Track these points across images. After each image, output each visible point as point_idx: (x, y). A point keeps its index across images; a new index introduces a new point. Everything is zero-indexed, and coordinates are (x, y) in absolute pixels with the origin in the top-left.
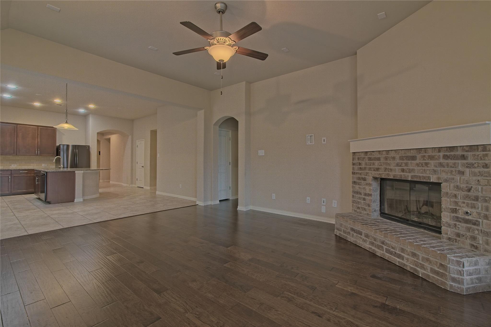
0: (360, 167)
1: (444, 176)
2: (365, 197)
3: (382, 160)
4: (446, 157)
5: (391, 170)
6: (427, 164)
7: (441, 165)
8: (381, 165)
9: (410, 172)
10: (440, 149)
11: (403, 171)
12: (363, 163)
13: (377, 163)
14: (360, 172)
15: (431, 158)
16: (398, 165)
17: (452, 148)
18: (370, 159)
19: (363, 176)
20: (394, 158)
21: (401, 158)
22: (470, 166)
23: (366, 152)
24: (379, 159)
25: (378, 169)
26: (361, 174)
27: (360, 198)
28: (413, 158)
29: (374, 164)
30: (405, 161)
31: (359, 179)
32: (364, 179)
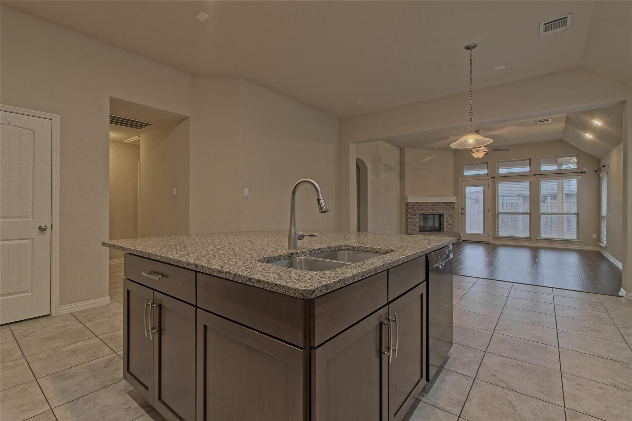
0: (413, 209)
1: (445, 211)
2: (416, 224)
3: (424, 206)
4: (445, 205)
5: (428, 210)
6: (440, 208)
7: (444, 208)
8: (424, 208)
9: (435, 211)
10: (444, 203)
11: (433, 210)
12: (415, 207)
13: (421, 207)
14: (413, 212)
15: (442, 205)
16: (431, 208)
17: (447, 203)
18: (418, 206)
19: (415, 214)
20: (429, 205)
21: (432, 205)
22: (451, 208)
23: (416, 202)
24: (423, 206)
25: (422, 210)
26: (413, 213)
27: (413, 225)
28: (436, 205)
29: (420, 208)
30: (433, 207)
31: (412, 215)
32: (415, 215)
